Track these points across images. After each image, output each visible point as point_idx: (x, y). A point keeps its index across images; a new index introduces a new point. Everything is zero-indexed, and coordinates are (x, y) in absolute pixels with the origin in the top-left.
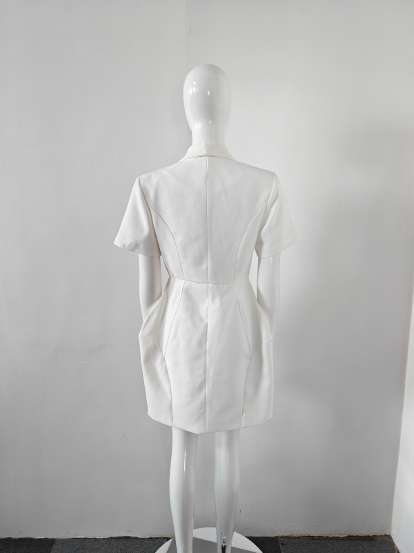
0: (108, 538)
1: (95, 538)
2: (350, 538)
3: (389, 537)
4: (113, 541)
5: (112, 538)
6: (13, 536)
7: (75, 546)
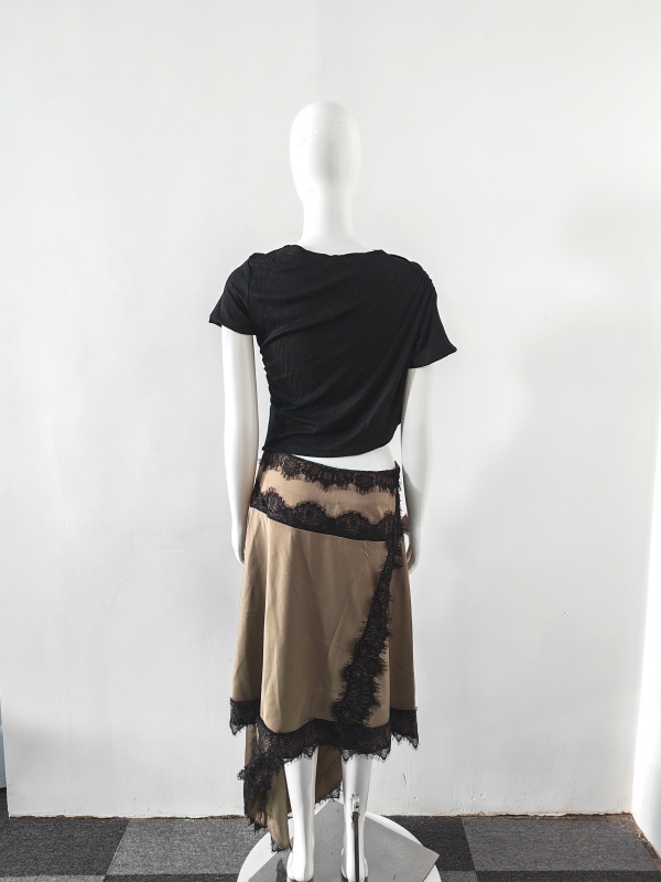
0: (207, 818)
1: (187, 819)
2: (569, 816)
3: (630, 816)
4: (214, 821)
5: (212, 818)
6: (67, 815)
7: (159, 828)
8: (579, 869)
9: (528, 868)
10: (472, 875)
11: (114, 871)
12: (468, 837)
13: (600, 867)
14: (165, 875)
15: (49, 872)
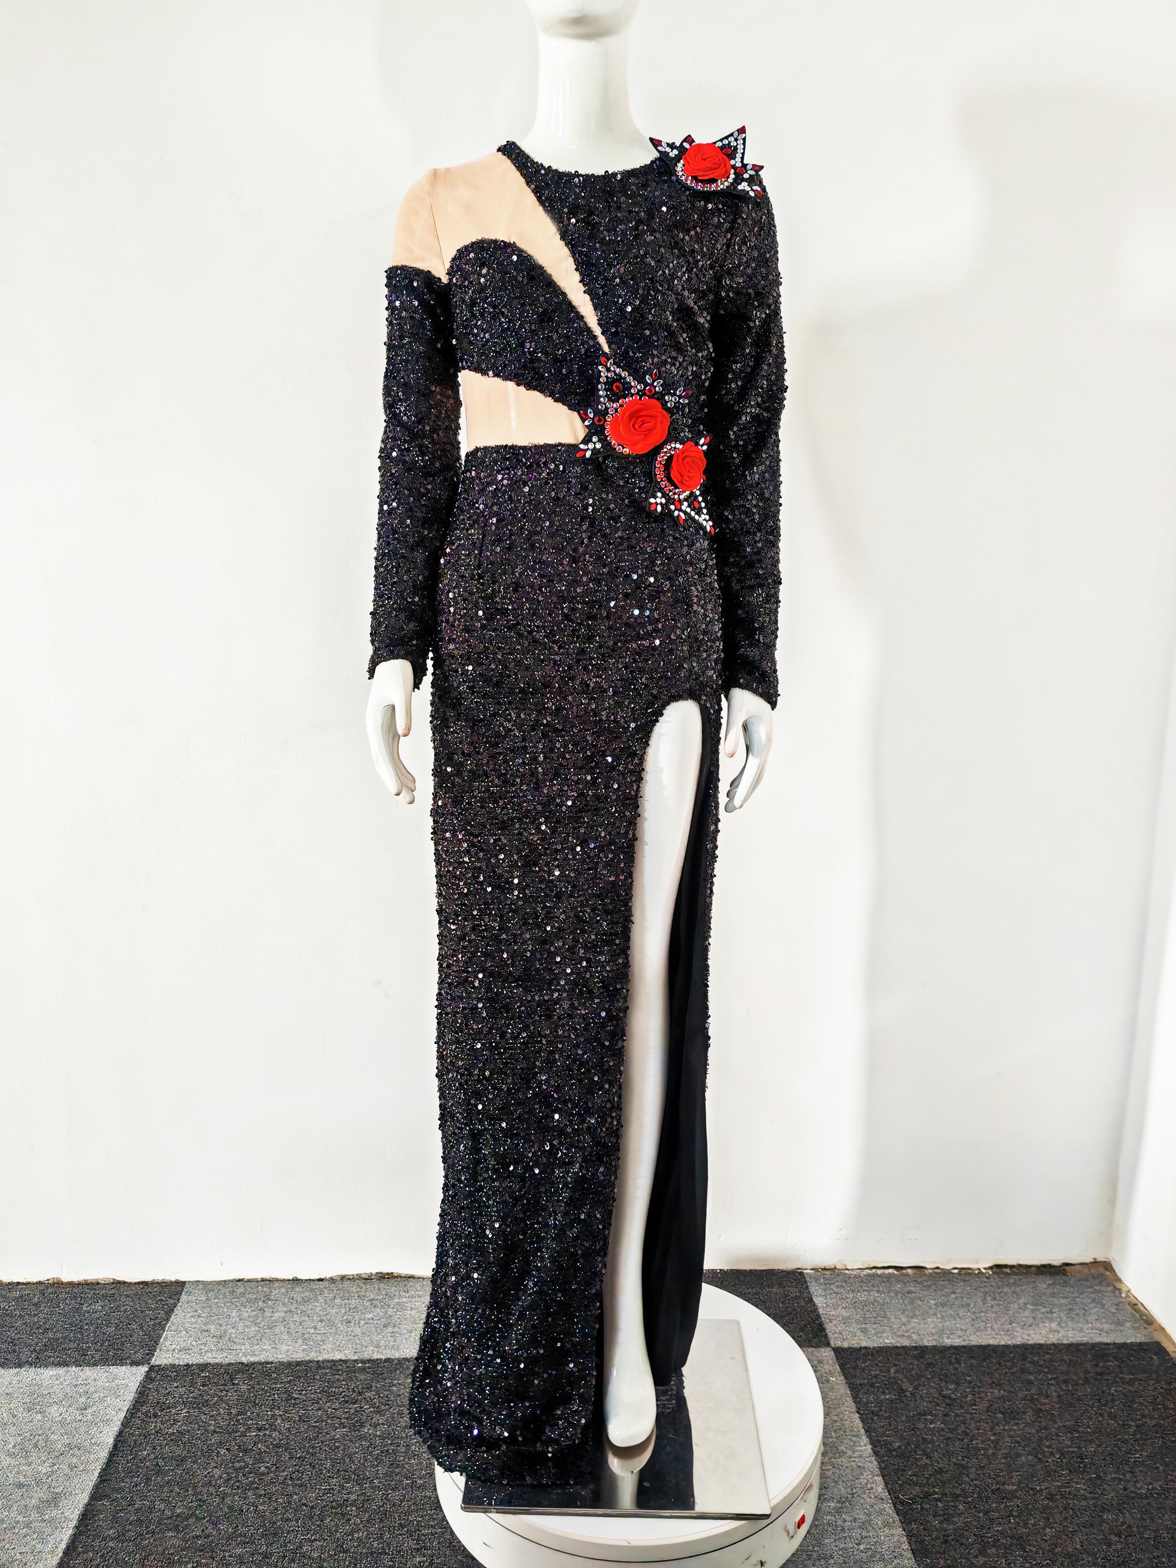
0: (332, 1280)
1: (296, 1280)
2: (998, 1268)
3: (1107, 1266)
4: (346, 1284)
5: (343, 1278)
7: (243, 1294)
8: (1018, 1341)
9: (928, 1342)
10: (826, 1354)
11: (161, 1358)
12: (819, 1301)
13: (1053, 1339)
14: (261, 1363)
15: (39, 1362)
